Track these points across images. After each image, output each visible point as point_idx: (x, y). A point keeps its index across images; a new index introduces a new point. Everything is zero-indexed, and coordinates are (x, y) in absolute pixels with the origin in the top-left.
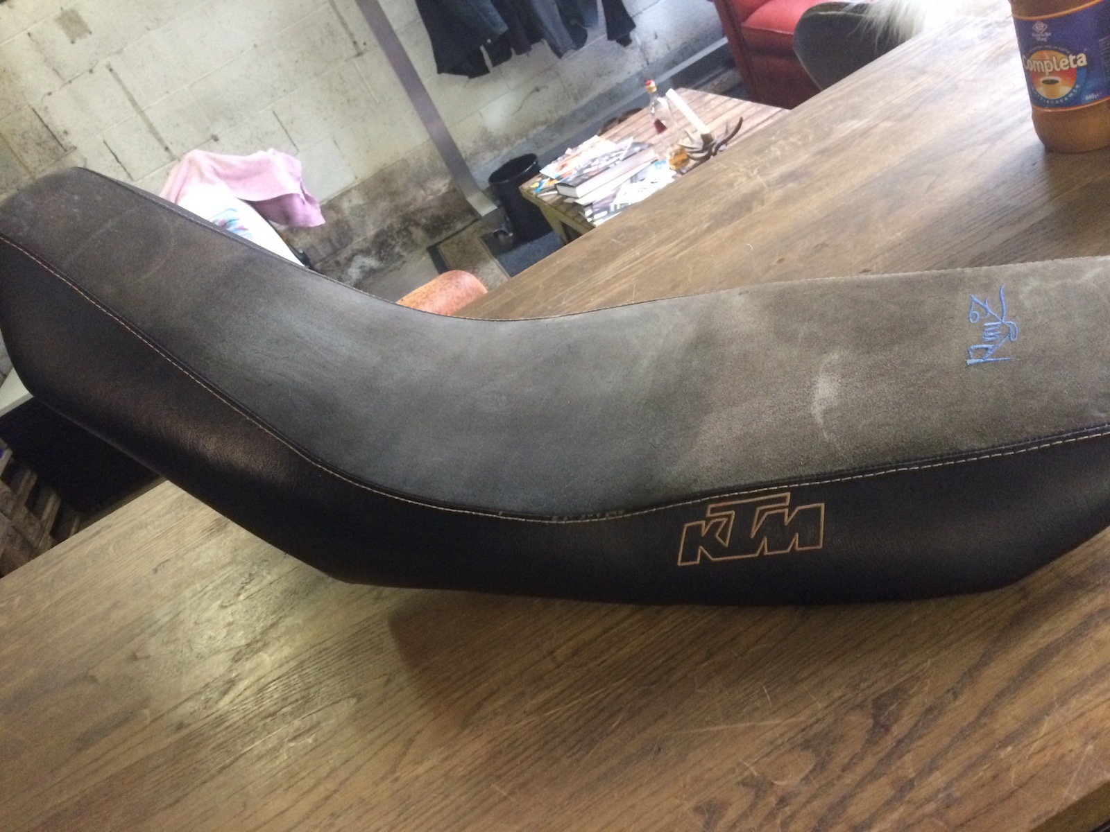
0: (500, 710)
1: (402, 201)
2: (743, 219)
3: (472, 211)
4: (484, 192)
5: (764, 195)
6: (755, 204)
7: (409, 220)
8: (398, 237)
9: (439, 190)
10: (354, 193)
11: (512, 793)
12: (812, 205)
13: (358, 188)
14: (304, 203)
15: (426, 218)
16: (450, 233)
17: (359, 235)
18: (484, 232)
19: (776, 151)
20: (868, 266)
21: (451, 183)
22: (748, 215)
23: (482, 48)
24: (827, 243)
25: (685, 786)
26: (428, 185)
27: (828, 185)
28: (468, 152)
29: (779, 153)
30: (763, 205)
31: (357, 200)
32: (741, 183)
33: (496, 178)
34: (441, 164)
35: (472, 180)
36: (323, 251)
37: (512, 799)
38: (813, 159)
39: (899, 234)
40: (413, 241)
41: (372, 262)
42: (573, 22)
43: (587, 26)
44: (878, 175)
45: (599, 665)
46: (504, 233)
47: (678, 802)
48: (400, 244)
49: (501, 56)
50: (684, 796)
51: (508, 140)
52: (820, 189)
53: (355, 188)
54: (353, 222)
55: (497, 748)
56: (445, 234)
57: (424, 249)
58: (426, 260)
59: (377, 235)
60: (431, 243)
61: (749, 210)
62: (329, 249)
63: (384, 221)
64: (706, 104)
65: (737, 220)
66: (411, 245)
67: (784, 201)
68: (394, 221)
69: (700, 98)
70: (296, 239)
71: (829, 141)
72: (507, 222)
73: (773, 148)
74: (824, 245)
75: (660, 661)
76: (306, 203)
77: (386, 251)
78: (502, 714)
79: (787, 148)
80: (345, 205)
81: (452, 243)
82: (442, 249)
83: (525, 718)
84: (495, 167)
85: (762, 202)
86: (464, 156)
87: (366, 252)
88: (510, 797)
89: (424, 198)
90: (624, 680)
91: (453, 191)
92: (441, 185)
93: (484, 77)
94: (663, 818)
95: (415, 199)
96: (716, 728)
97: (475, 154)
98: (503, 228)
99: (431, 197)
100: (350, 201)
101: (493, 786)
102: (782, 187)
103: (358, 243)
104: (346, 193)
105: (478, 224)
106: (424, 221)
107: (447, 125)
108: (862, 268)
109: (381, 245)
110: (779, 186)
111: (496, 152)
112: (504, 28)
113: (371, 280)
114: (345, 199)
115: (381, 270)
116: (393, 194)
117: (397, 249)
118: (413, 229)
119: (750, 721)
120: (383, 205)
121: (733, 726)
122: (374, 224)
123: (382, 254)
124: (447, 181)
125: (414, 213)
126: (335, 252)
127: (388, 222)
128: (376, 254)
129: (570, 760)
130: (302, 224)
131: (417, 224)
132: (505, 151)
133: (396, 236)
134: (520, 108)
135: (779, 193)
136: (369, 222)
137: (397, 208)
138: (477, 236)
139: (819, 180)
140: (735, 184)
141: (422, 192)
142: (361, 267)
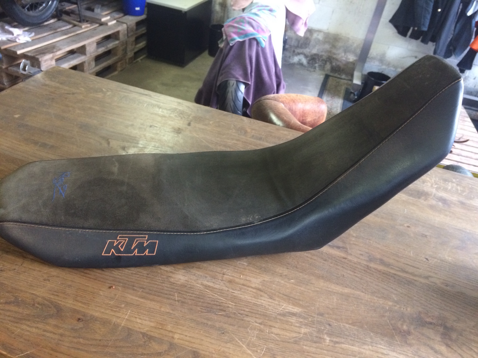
0: (196, 275)
1: (334, 51)
2: (414, 199)
3: (352, 76)
4: (362, 75)
5: (429, 198)
6: (423, 198)
7: (330, 59)
8: (321, 61)
9: (349, 59)
10: (322, 33)
11: (178, 301)
12: (437, 219)
13: (325, 33)
14: (303, 24)
15: (336, 64)
16: (339, 76)
17: (309, 49)
18: (349, 87)
19: (450, 186)
20: (429, 259)
21: (356, 60)
22: (417, 199)
23: (412, 28)
24: (428, 237)
25: (220, 350)
26: (348, 54)
27: (450, 217)
28: (372, 56)
29: (449, 188)
30: (425, 201)
31: (320, 37)
32: (427, 185)
33: (371, 74)
34: (359, 51)
35: (363, 66)
36: (293, 43)
37: (177, 303)
38: (457, 203)
39: (450, 258)
40: (324, 67)
41: (304, 61)
42: (451, 48)
43: (454, 54)
44: (468, 231)
45: (232, 292)
46: (354, 95)
47: (214, 352)
48: (319, 64)
49: (415, 36)
50: (217, 352)
51: (388, 64)
52: (446, 215)
53: (324, 32)
54: (312, 43)
55: (186, 285)
56: (336, 75)
57: (324, 73)
58: (321, 78)
59: (315, 55)
60: (329, 73)
61: (419, 198)
62: (296, 44)
63: (322, 52)
64: (464, 121)
65: (412, 197)
66: (322, 68)
67: (432, 207)
68: (325, 55)
69: (465, 116)
70: (289, 31)
71: (468, 202)
72: (359, 92)
73: (450, 184)
74: (426, 236)
75: (248, 310)
76: (304, 24)
77: (312, 62)
78: (196, 277)
79: (454, 189)
80: (315, 35)
81: (336, 80)
82: (331, 78)
83: (200, 284)
84: (375, 70)
85: (426, 200)
86: (369, 55)
87: (306, 56)
88: (177, 302)
89: (342, 57)
90: (234, 304)
91: (353, 64)
92: (352, 58)
93: (403, 37)
94: (206, 352)
95: (339, 54)
96: (242, 345)
97: (373, 58)
98: (356, 93)
99: (344, 59)
100: (318, 35)
101: (176, 293)
102: (437, 201)
103: (307, 51)
104: (319, 31)
105: (350, 82)
106: (334, 64)
107: (375, 40)
108: (427, 257)
109: (313, 59)
110: (436, 200)
111: (381, 65)
112: (425, 29)
113: (298, 67)
114: (317, 33)
115: (305, 66)
116: (334, 46)
117: (317, 65)
118: (328, 63)
119: (252, 353)
120: (327, 47)
121: (247, 349)
122: (318, 50)
123: (311, 62)
124: (355, 58)
125: (334, 58)
126: (297, 47)
127: (323, 53)
128: (309, 60)
129: (200, 309)
130: (295, 30)
131: (331, 63)
132: (384, 67)
133: (320, 60)
134: (404, 58)
135: (434, 202)
136: (317, 47)
137: (330, 52)
138: (345, 86)
139: (450, 212)
140: (425, 184)
141: (343, 54)
142: (300, 60)
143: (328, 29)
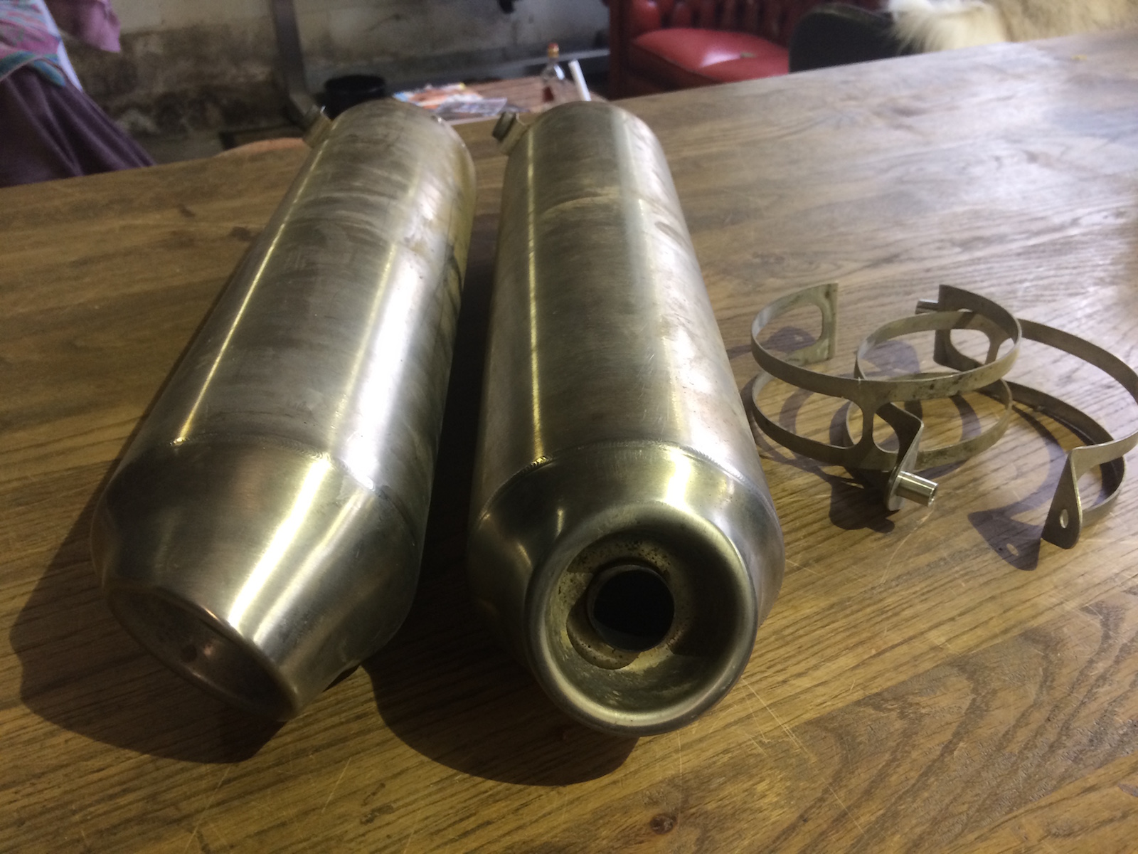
1: (208, 69)
4: (315, 95)
7: (208, 94)
8: (189, 108)
9: (255, 76)
10: (154, 38)
13: (161, 34)
15: (229, 100)
17: (143, 87)
21: (272, 74)
26: (245, 65)
28: (308, 48)
31: (155, 47)
33: (335, 84)
35: (303, 77)
40: (204, 119)
41: (146, 123)
48: (189, 116)
51: (349, 55)
53: (157, 33)
57: (215, 132)
58: (215, 145)
59: (166, 96)
63: (179, 83)
66: (201, 122)
68: (191, 89)
77: (168, 118)
80: (139, 48)
87: (144, 109)
89: (234, 77)
91: (273, 83)
92: (259, 72)
95: (223, 74)
99: (241, 80)
100: (145, 45)
103: (139, 94)
106: (225, 102)
109: (166, 109)
115: (154, 136)
116: (201, 59)
117: (184, 121)
118: (210, 106)
120: (184, 65)
122: (165, 82)
123: (164, 119)
124: (268, 70)
125: (216, 88)
127: (185, 86)
128: (156, 116)
131: (216, 102)
133: (187, 106)
134: (371, 29)
136: (161, 77)
137: (199, 75)
141: (234, 71)
142: (134, 124)
143: (163, 22)
